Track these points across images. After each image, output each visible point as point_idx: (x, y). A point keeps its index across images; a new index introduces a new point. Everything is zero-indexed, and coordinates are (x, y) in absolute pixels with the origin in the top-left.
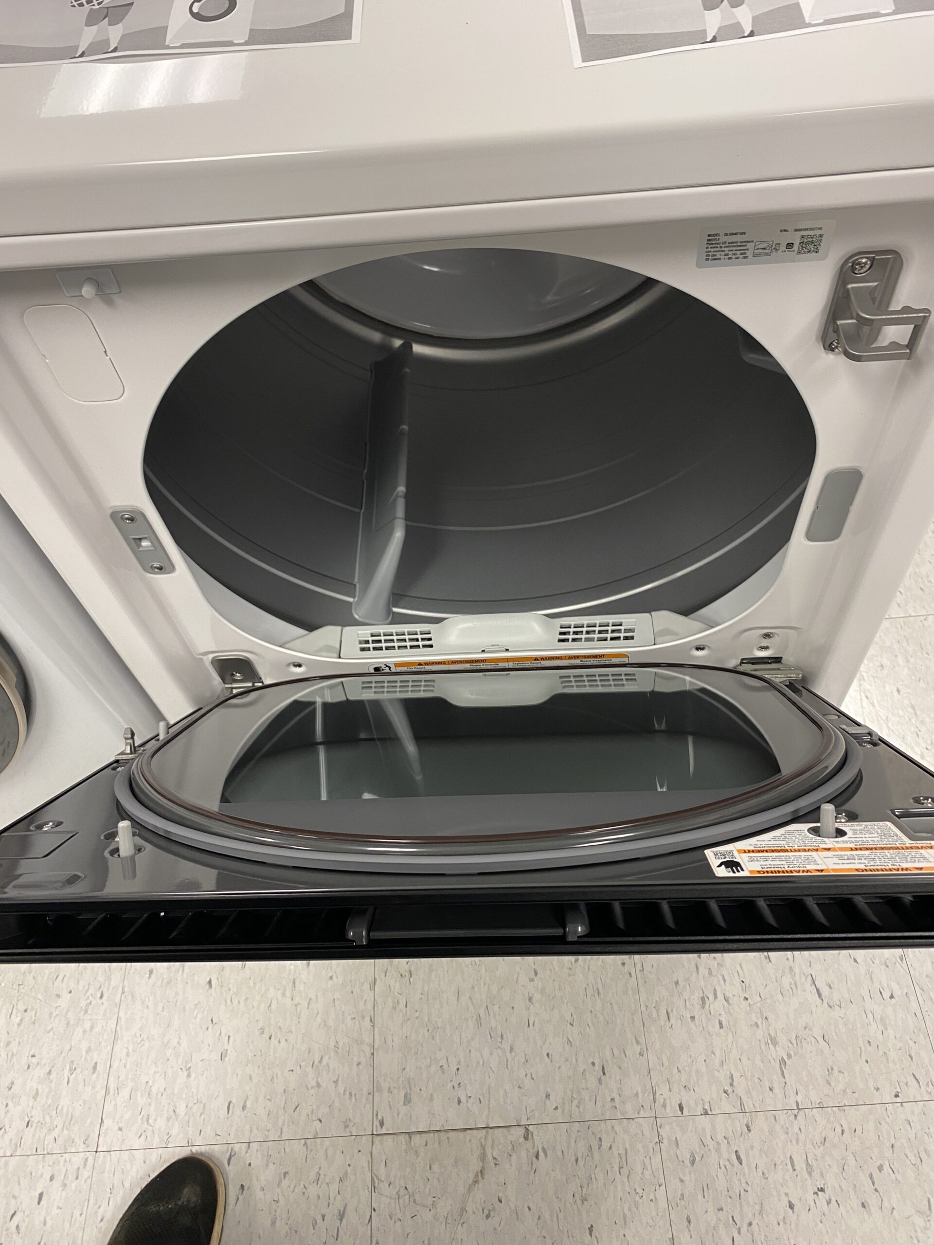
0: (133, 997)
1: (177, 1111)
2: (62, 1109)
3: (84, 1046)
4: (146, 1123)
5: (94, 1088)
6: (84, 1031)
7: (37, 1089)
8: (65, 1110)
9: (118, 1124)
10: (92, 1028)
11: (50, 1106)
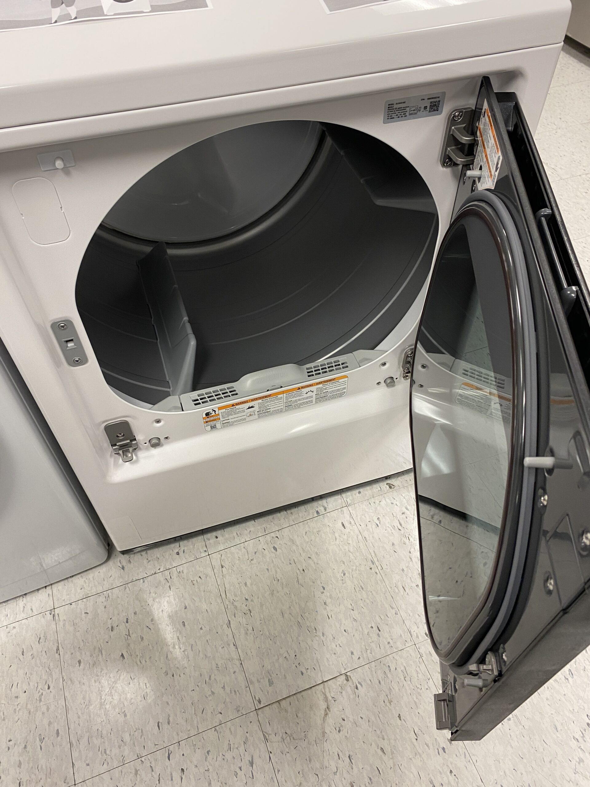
0: (71, 681)
1: (124, 740)
2: (42, 767)
3: (46, 722)
4: (105, 755)
5: (61, 746)
6: (43, 713)
7: (20, 760)
8: (44, 767)
9: (85, 762)
10: (48, 709)
11: (32, 767)
